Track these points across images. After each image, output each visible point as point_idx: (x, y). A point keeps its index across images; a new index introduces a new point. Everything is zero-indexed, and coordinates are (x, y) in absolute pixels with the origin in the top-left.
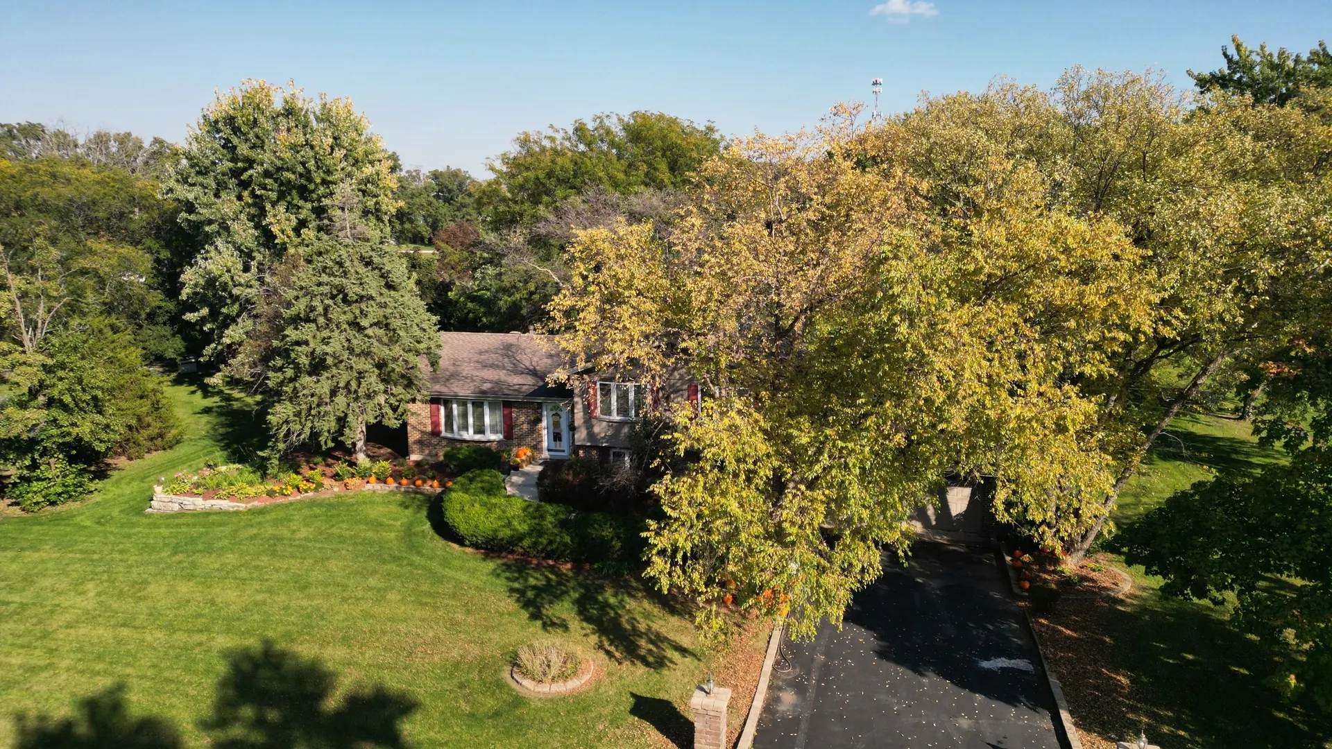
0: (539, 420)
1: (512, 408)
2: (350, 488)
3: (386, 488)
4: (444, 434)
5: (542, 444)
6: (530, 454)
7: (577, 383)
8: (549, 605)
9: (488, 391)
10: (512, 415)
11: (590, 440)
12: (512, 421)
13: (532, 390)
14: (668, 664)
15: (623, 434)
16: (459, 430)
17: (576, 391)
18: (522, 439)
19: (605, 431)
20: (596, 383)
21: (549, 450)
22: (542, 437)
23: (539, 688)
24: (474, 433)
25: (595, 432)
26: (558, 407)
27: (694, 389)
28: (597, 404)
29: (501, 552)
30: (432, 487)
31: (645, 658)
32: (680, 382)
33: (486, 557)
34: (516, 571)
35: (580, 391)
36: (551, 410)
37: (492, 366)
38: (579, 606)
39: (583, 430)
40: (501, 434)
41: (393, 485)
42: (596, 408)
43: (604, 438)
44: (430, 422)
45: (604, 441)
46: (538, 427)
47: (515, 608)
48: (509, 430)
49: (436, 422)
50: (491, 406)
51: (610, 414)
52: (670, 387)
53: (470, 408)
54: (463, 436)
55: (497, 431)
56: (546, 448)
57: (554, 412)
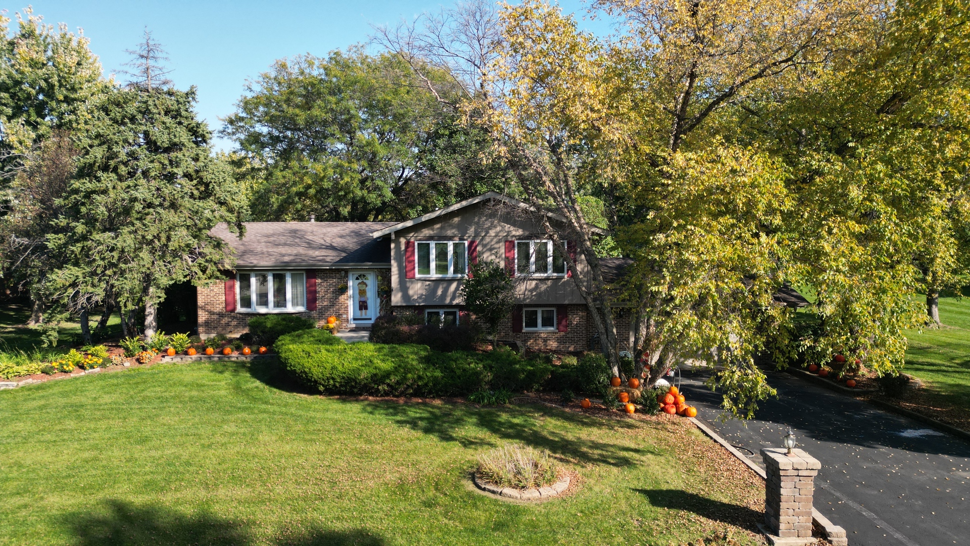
0: (343, 290)
1: (315, 278)
2: (144, 361)
3: (188, 359)
4: (240, 309)
5: (347, 314)
6: (337, 322)
7: (393, 246)
8: (455, 427)
9: (291, 262)
10: (315, 284)
11: (405, 302)
12: (315, 292)
13: (338, 259)
14: (635, 462)
15: (439, 292)
16: (257, 305)
17: (392, 253)
18: (327, 308)
19: (420, 292)
20: (414, 243)
21: (354, 319)
22: (347, 307)
23: (527, 494)
24: (274, 306)
25: (411, 292)
26: (364, 276)
27: (510, 245)
28: (414, 264)
29: (361, 395)
30: (242, 354)
31: (603, 460)
32: (495, 240)
33: (344, 401)
34: (388, 408)
35: (396, 253)
36: (357, 279)
37: (285, 244)
38: (487, 427)
39: (398, 292)
40: (303, 306)
41: (196, 356)
42: (414, 268)
43: (420, 298)
44: (224, 299)
45: (420, 301)
46: (343, 296)
47: (420, 434)
48: (311, 301)
49: (230, 299)
50: (293, 277)
51: (429, 273)
52: (484, 246)
53: (270, 278)
54: (262, 310)
55: (299, 303)
56: (352, 317)
57: (360, 281)
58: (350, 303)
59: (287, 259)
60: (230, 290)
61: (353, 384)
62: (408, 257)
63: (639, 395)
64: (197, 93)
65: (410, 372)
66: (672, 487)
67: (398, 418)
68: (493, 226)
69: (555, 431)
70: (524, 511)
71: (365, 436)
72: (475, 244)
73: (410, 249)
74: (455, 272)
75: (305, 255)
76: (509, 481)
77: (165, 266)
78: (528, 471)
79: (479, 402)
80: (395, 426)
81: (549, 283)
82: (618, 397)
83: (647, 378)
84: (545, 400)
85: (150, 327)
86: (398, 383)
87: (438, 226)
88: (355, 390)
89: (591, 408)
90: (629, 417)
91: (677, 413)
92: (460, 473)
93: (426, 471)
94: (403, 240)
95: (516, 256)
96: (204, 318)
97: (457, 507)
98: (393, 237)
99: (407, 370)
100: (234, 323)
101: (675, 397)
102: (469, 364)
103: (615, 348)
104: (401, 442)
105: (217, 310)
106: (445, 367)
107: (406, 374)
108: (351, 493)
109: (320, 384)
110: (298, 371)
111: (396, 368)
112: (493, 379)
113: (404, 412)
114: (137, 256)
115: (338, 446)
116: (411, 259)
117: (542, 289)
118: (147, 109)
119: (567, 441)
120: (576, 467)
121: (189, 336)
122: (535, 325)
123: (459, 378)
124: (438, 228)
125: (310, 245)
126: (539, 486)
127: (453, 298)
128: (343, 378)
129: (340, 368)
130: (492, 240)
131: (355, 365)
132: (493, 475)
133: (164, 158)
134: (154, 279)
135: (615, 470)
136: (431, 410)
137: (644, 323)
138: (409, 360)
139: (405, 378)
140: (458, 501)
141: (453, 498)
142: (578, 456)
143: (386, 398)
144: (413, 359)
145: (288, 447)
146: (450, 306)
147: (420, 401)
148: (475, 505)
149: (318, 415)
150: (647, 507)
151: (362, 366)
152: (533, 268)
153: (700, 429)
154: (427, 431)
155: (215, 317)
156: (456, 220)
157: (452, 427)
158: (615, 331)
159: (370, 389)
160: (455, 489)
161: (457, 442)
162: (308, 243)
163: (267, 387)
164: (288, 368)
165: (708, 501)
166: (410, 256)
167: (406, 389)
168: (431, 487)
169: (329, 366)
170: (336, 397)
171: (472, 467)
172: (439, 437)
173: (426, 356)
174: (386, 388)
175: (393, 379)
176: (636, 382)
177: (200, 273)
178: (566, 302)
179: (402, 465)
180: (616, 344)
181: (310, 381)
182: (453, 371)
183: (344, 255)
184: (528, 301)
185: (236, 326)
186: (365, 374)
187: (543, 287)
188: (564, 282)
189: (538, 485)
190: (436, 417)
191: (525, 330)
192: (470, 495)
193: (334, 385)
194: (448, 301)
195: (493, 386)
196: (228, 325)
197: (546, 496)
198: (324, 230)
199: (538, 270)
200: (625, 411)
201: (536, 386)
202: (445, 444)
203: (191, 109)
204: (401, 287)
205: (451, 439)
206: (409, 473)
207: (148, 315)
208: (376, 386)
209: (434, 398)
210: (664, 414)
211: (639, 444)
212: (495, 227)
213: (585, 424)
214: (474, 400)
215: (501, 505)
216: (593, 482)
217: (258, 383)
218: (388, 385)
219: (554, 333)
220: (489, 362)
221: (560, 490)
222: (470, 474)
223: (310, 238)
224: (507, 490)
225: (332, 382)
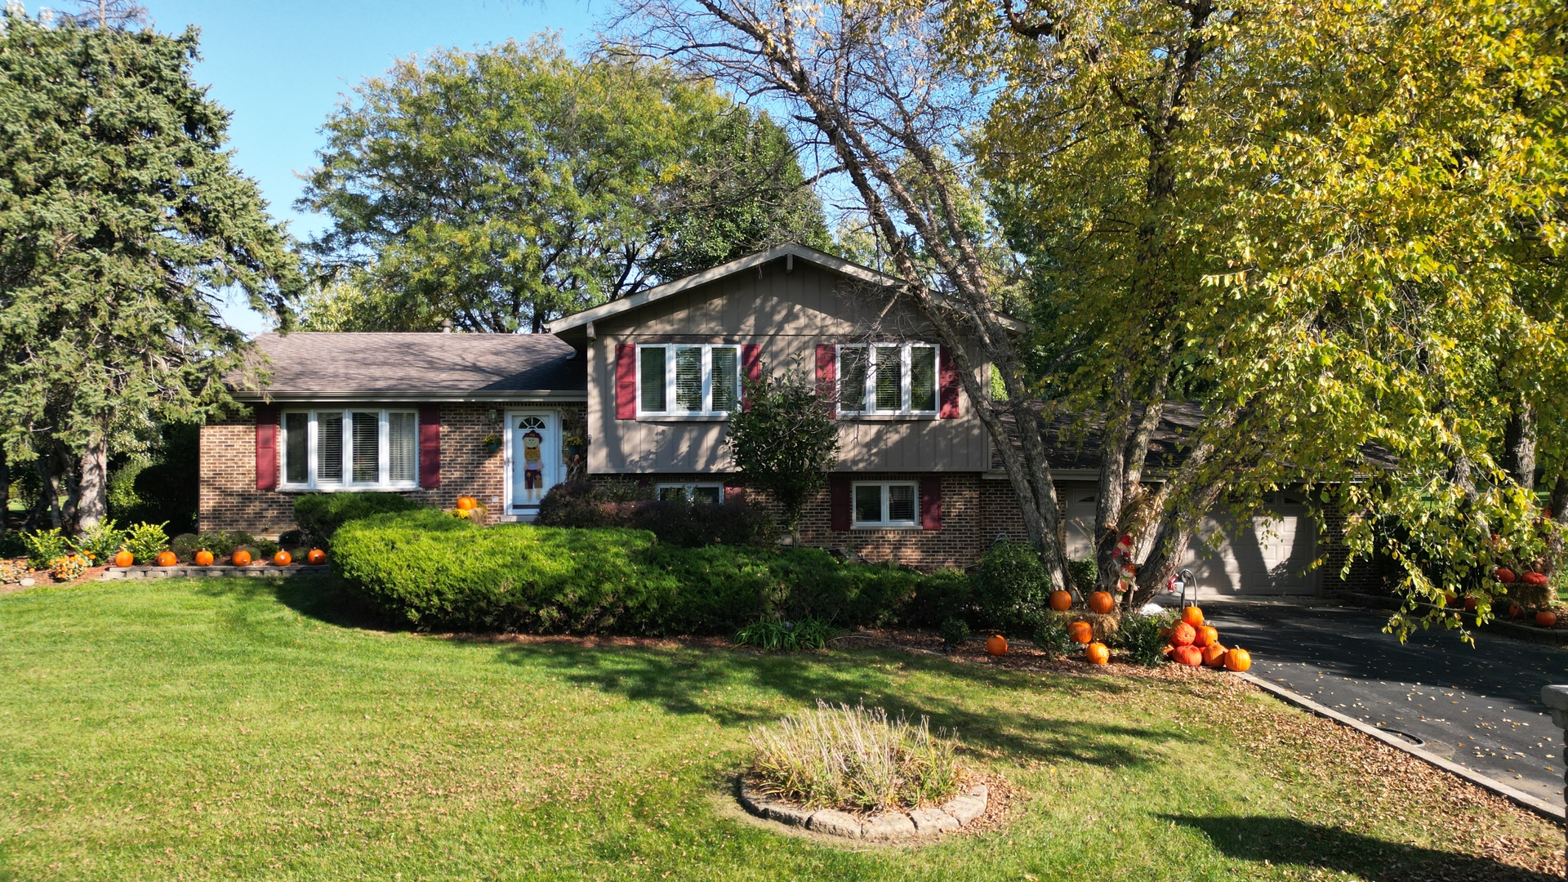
0: (493, 447)
1: (438, 423)
2: (64, 576)
3: (158, 573)
4: (284, 484)
5: (501, 495)
6: (479, 510)
7: (591, 353)
8: (702, 689)
9: (389, 388)
10: (437, 437)
11: (614, 467)
12: (437, 452)
13: (483, 385)
14: (1145, 757)
15: (684, 448)
16: (320, 476)
17: (590, 369)
18: (459, 486)
19: (644, 447)
20: (633, 349)
21: (515, 507)
22: (501, 482)
23: (878, 826)
24: (355, 479)
25: (626, 448)
26: (536, 421)
27: (826, 358)
28: (634, 391)
29: (501, 631)
30: (274, 564)
31: (1064, 751)
32: (795, 344)
33: (461, 642)
34: (557, 654)
35: (596, 369)
36: (522, 426)
37: (385, 364)
38: (775, 686)
39: (599, 447)
40: (412, 478)
41: (175, 568)
42: (633, 399)
43: (644, 458)
44: (253, 463)
45: (644, 464)
46: (492, 460)
47: (618, 700)
48: (429, 468)
49: (265, 464)
50: (395, 423)
51: (662, 406)
52: (774, 356)
53: (348, 424)
54: (330, 486)
55: (406, 473)
56: (510, 502)
57: (528, 430)
58: (508, 474)
59: (380, 384)
60: (265, 446)
61: (483, 604)
62: (622, 377)
63: (1116, 627)
64: (199, 39)
65: (609, 579)
66: (1259, 811)
67: (575, 671)
68: (791, 317)
69: (933, 695)
70: (874, 868)
71: (486, 703)
72: (755, 352)
73: (625, 361)
74: (716, 405)
75: (420, 379)
76: (831, 794)
77: (108, 371)
78: (880, 770)
79: (760, 645)
80: (563, 686)
81: (904, 429)
82: (1069, 629)
83: (1129, 591)
84: (905, 643)
85: (89, 513)
86: (582, 602)
87: (681, 315)
88: (488, 620)
89: (1010, 656)
90: (1099, 670)
91: (1203, 663)
92: (707, 778)
93: (617, 775)
94: (611, 344)
95: (838, 375)
96: (211, 503)
97: (688, 857)
98: (591, 332)
99: (602, 576)
100: (271, 513)
101: (1198, 630)
102: (740, 567)
103: (1055, 531)
104: (569, 715)
105: (238, 487)
106: (688, 572)
107: (600, 582)
108: (409, 824)
109: (411, 605)
110: (365, 579)
111: (577, 571)
112: (791, 596)
113: (592, 662)
114: (44, 346)
115: (416, 721)
116: (627, 380)
117: (890, 443)
118: (88, 55)
119: (966, 714)
120: (998, 767)
121: (166, 530)
122: (877, 516)
123: (717, 593)
124: (681, 320)
125: (432, 365)
126: (909, 805)
127: (713, 458)
128: (461, 591)
129: (455, 570)
130: (789, 344)
131: (489, 563)
132: (787, 778)
133: (116, 152)
134: (80, 397)
135: (1097, 773)
136: (653, 658)
137: (1117, 476)
138: (609, 556)
139: (596, 590)
140: (691, 842)
141: (678, 837)
142: (998, 744)
143: (556, 638)
144: (617, 555)
145: (293, 725)
146: (705, 476)
147: (630, 643)
148: (738, 856)
149: (392, 665)
150: (1210, 859)
151: (504, 566)
152: (871, 398)
153: (1270, 692)
154: (635, 694)
155: (235, 500)
156: (718, 303)
157: (695, 688)
158: (1053, 494)
159: (519, 617)
160: (688, 814)
161: (706, 716)
162: (430, 362)
163: (302, 619)
164: (347, 575)
165: (1374, 843)
166: (626, 374)
167: (600, 616)
168: (624, 809)
169: (430, 567)
170: (447, 636)
171: (735, 766)
172: (663, 705)
173: (645, 552)
174: (555, 614)
175: (571, 595)
176: (1107, 600)
177: (186, 393)
178: (939, 468)
179: (561, 760)
180: (1057, 522)
181: (390, 599)
182: (703, 579)
183: (496, 379)
184: (861, 465)
185: (276, 520)
186: (507, 585)
187: (893, 438)
188: (935, 429)
189: (906, 803)
190: (660, 669)
191: (856, 524)
192: (725, 828)
193: (441, 609)
194: (700, 466)
195: (790, 610)
196: (259, 516)
197: (929, 831)
198: (466, 344)
199: (882, 403)
200: (1089, 660)
201: (884, 615)
202: (674, 718)
203: (183, 68)
204: (606, 436)
205: (694, 709)
206: (575, 779)
207: (86, 488)
208: (533, 610)
209: (660, 637)
210: (1174, 665)
211: (1138, 721)
212: (796, 317)
213: (998, 683)
214: (749, 643)
215: (811, 854)
216: (1048, 799)
217: (288, 613)
218: (561, 607)
219: (914, 531)
220: (783, 562)
221: (965, 816)
222: (730, 780)
223: (435, 354)
224: (825, 816)
225: (435, 600)
